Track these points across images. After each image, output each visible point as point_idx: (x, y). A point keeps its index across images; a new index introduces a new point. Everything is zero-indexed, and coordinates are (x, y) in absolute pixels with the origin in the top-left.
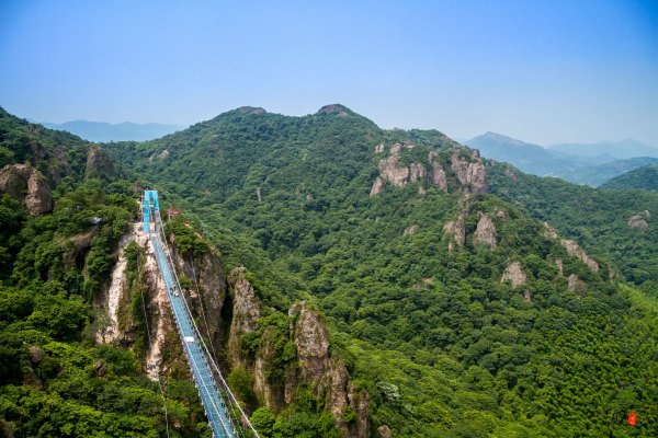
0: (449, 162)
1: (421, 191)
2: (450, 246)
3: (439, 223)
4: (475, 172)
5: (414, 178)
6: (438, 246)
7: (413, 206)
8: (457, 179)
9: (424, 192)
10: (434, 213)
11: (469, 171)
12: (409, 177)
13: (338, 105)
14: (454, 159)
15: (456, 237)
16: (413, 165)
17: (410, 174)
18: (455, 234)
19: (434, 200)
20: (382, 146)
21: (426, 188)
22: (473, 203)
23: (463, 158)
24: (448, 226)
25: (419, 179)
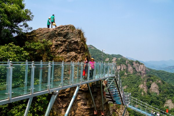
0: (133, 64)
1: (126, 74)
2: (142, 93)
3: (136, 85)
4: (142, 68)
5: (122, 70)
6: (137, 93)
7: (123, 79)
8: (136, 70)
9: (127, 74)
10: (132, 81)
11: (140, 67)
12: (120, 69)
13: (91, 45)
14: (134, 63)
15: (144, 90)
16: (122, 65)
17: (121, 68)
18: (144, 89)
19: (131, 77)
20: (108, 59)
21: (127, 73)
22: (147, 78)
23: (137, 63)
24: (141, 86)
25: (124, 69)
